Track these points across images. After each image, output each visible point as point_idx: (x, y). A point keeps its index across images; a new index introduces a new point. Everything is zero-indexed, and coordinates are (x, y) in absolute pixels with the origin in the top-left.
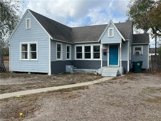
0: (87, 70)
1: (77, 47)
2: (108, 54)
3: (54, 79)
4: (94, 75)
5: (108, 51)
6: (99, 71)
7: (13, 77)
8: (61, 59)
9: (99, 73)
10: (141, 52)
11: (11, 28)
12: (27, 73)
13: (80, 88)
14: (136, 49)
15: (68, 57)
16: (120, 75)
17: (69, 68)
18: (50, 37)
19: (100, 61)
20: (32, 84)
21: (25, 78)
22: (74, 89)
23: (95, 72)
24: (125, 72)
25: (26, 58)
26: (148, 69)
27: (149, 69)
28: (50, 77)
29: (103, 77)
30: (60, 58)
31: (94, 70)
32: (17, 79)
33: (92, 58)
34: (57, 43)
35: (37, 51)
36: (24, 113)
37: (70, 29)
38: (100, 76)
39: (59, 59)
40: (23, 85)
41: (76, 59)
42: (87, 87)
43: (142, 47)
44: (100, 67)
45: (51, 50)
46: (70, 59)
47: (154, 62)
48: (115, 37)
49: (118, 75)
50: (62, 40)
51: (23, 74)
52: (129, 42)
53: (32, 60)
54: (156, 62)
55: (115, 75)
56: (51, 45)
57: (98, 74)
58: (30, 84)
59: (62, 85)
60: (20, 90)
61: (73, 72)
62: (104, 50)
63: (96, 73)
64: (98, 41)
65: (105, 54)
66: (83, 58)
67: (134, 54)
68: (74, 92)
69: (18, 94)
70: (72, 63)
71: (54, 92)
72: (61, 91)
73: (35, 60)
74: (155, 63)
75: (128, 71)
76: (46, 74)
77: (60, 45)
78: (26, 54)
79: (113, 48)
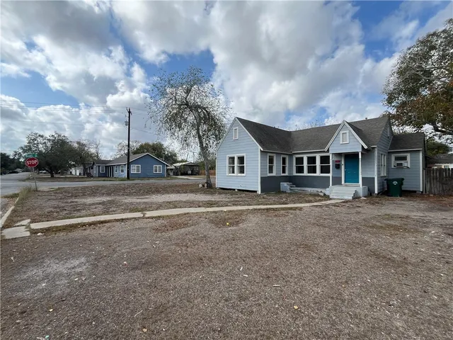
0: (309, 190)
1: (297, 159)
2: (343, 167)
3: (264, 198)
4: (318, 195)
5: (343, 163)
6: (327, 191)
7: (220, 193)
8: (274, 174)
9: (327, 193)
10: (407, 163)
11: (218, 138)
12: (234, 190)
13: (291, 209)
14: (397, 159)
15: (284, 172)
16: (359, 198)
17: (285, 186)
18: (260, 148)
19: (329, 177)
20: (238, 201)
21: (232, 195)
22: (283, 209)
23: (321, 192)
24: (370, 193)
25: (233, 172)
26: (421, 190)
27: (422, 192)
28: (259, 196)
29: (331, 199)
30: (272, 173)
31: (319, 190)
32: (223, 195)
33: (318, 173)
34: (269, 154)
35: (245, 165)
36: (230, 223)
37: (289, 133)
38: (327, 197)
39: (271, 175)
40: (229, 202)
41: (295, 174)
42: (301, 209)
43: (408, 156)
44: (328, 186)
45: (261, 163)
46: (287, 174)
47: (434, 179)
48: (351, 144)
49: (356, 197)
50: (275, 149)
51: (230, 191)
52: (376, 149)
53: (240, 175)
54: (436, 179)
55: (351, 198)
56: (261, 157)
57: (325, 194)
58: (236, 201)
59: (271, 204)
60: (227, 206)
61: (289, 192)
62: (336, 161)
63: (322, 194)
64: (326, 149)
65: (338, 166)
66: (306, 173)
67: (393, 167)
68: (282, 212)
69: (225, 209)
70: (290, 179)
71: (259, 210)
72: (267, 209)
73: (243, 175)
74: (435, 181)
75: (376, 192)
76: (255, 192)
77: (273, 157)
78: (233, 168)
79: (351, 158)
